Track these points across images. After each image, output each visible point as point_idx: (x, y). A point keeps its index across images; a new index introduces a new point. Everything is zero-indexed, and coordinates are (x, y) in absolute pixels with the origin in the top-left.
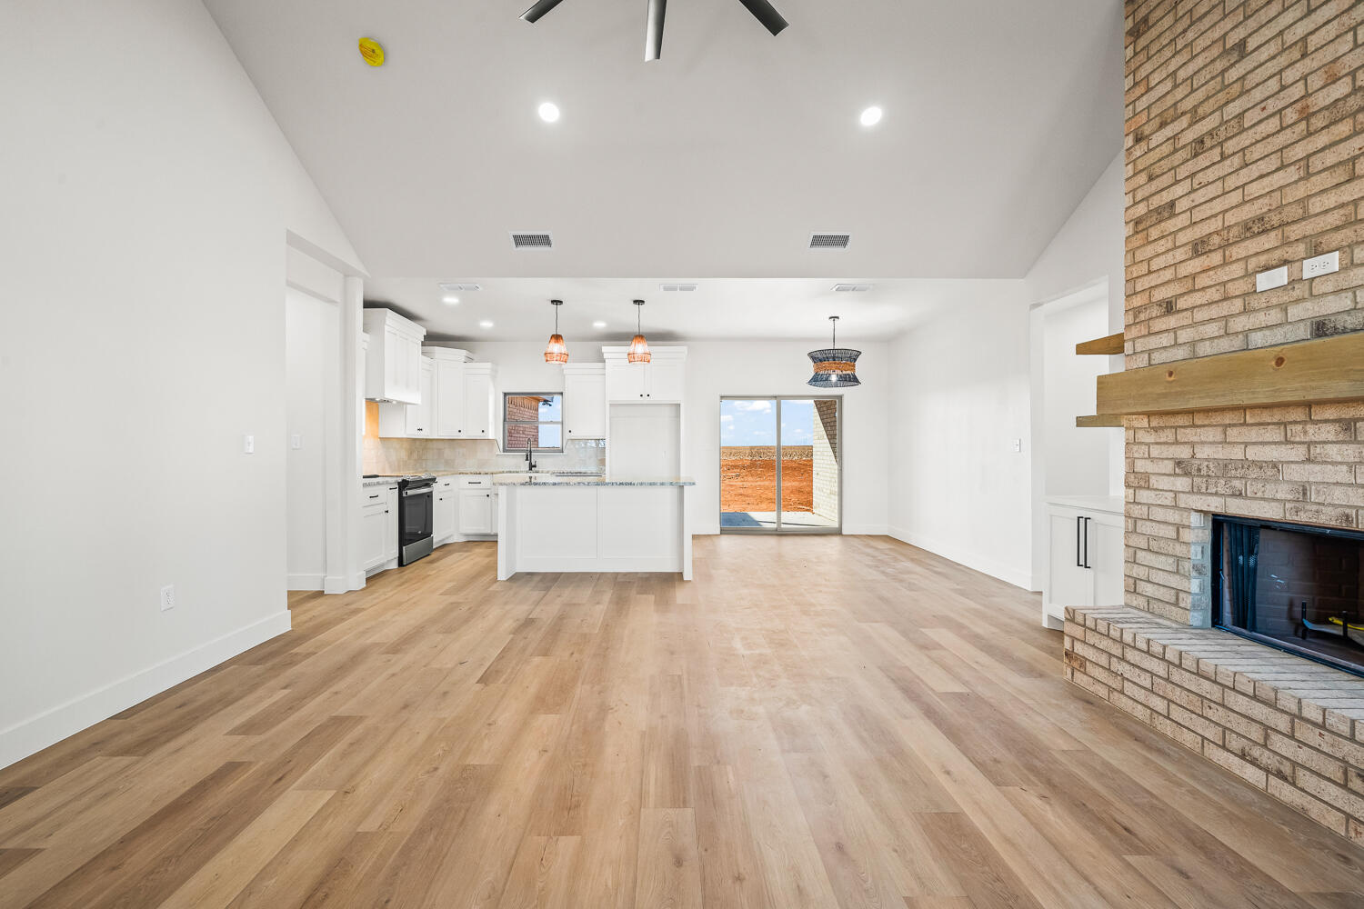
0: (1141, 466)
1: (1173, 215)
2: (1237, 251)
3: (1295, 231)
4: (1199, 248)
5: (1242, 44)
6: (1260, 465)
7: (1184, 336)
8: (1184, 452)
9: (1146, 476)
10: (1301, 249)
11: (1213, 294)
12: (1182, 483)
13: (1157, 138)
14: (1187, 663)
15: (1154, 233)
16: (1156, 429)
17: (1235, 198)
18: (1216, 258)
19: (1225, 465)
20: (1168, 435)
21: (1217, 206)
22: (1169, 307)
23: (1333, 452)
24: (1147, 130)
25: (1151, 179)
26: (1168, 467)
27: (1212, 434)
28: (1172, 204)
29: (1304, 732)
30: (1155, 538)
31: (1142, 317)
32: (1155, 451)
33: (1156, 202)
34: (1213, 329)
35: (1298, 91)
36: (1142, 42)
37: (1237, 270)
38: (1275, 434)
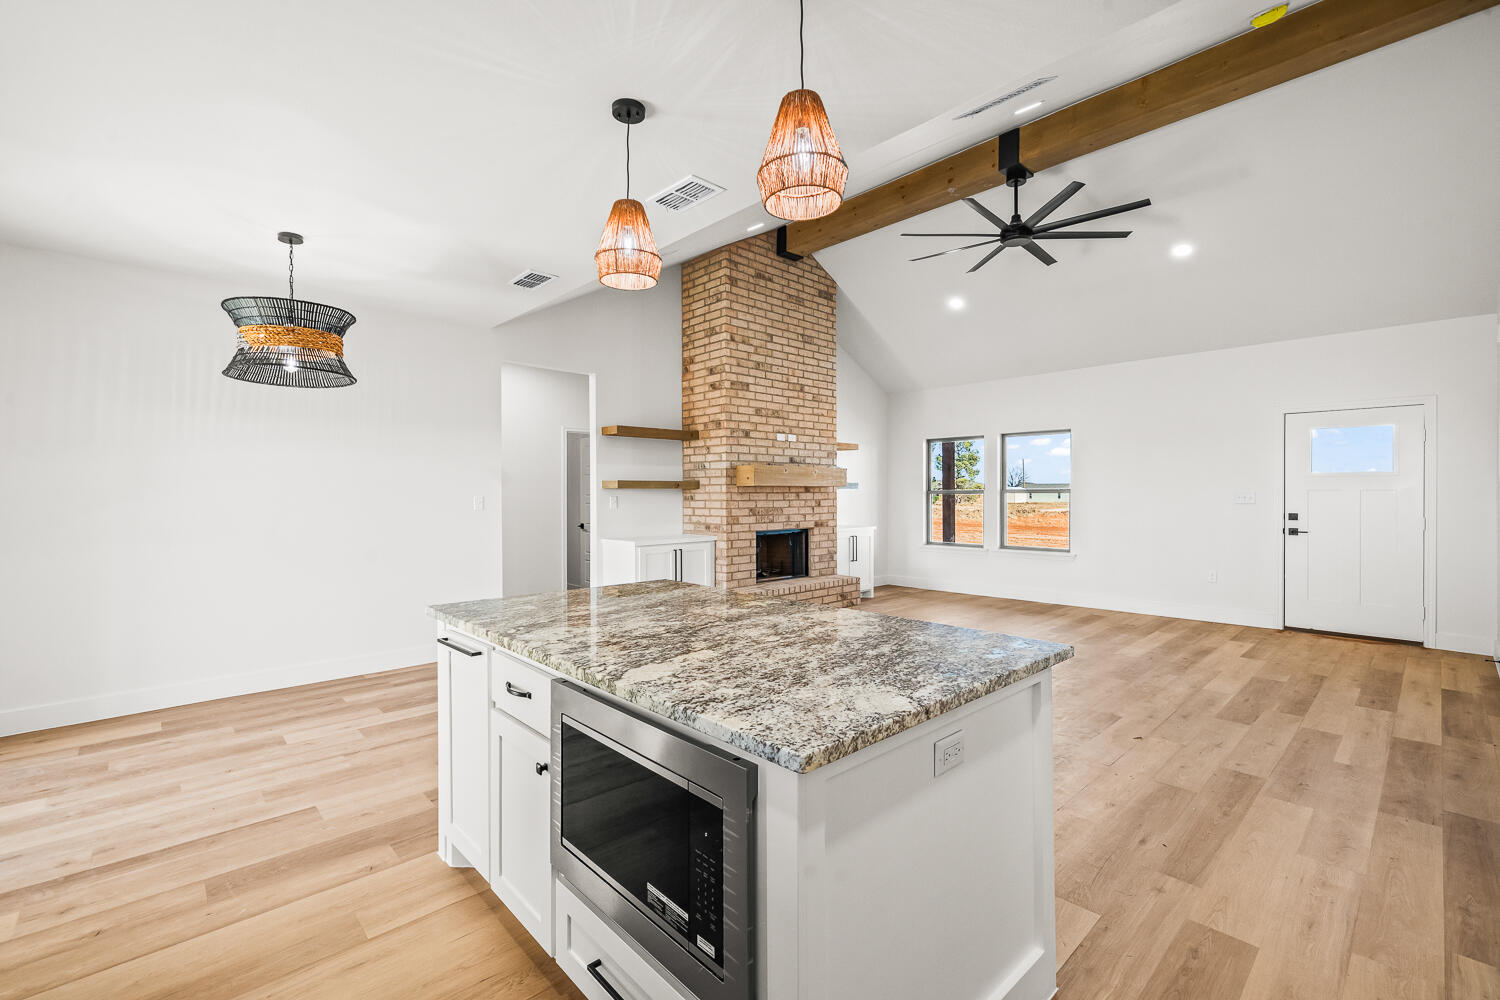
0: (735, 512)
1: (748, 390)
2: (772, 421)
3: (787, 422)
4: (758, 411)
5: (771, 336)
6: (777, 509)
7: (753, 450)
8: (752, 505)
9: (737, 517)
10: (787, 430)
11: (762, 435)
12: (752, 519)
13: (742, 347)
14: (792, 590)
15: (741, 394)
16: (741, 493)
17: (769, 398)
18: (764, 420)
19: (767, 510)
20: (746, 497)
21: (764, 397)
22: (747, 434)
23: (795, 503)
24: (737, 338)
25: (738, 365)
26: (747, 512)
27: (762, 496)
28: (748, 385)
29: (831, 592)
30: (741, 548)
31: (735, 434)
32: (741, 504)
33: (742, 379)
34: (763, 450)
35: (785, 371)
36: (734, 290)
37: (770, 428)
38: (781, 497)
